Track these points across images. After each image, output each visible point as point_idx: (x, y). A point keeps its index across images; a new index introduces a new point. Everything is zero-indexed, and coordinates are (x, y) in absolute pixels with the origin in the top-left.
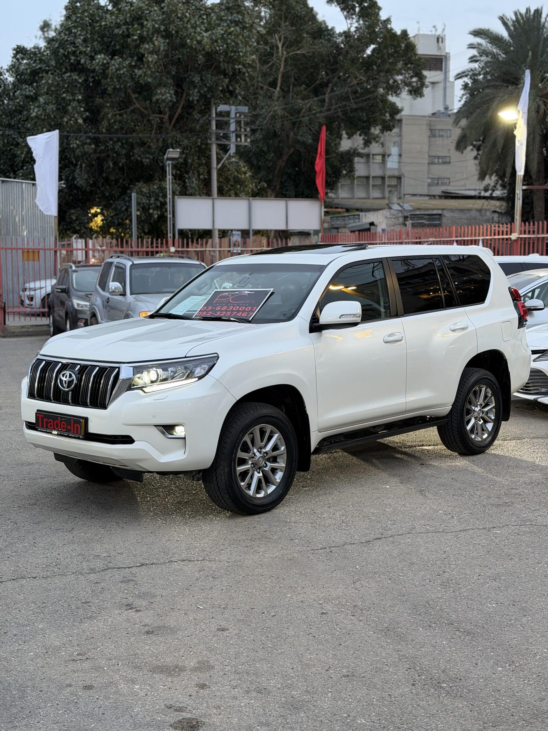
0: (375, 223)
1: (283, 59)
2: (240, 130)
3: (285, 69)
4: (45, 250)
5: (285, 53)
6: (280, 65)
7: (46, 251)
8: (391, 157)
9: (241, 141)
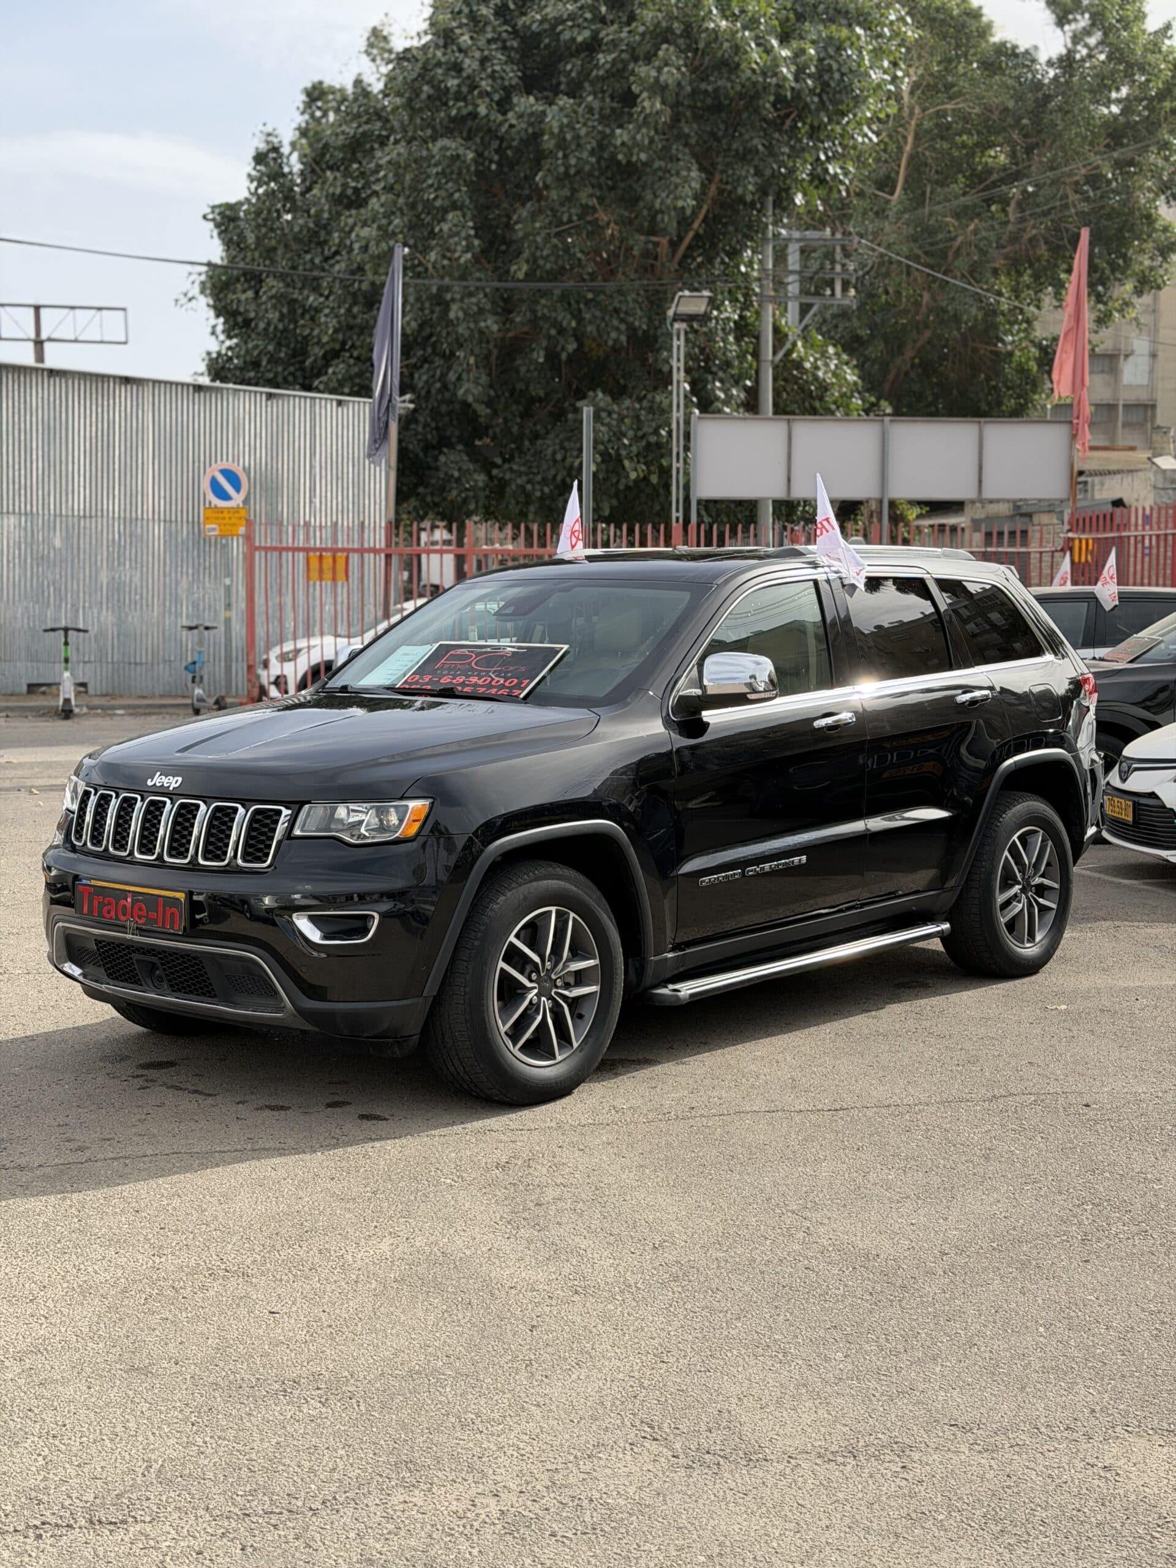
0: (1126, 500)
1: (913, 123)
2: (833, 269)
3: (915, 145)
4: (362, 551)
5: (917, 110)
6: (905, 138)
7: (366, 555)
8: (1131, 359)
9: (833, 294)
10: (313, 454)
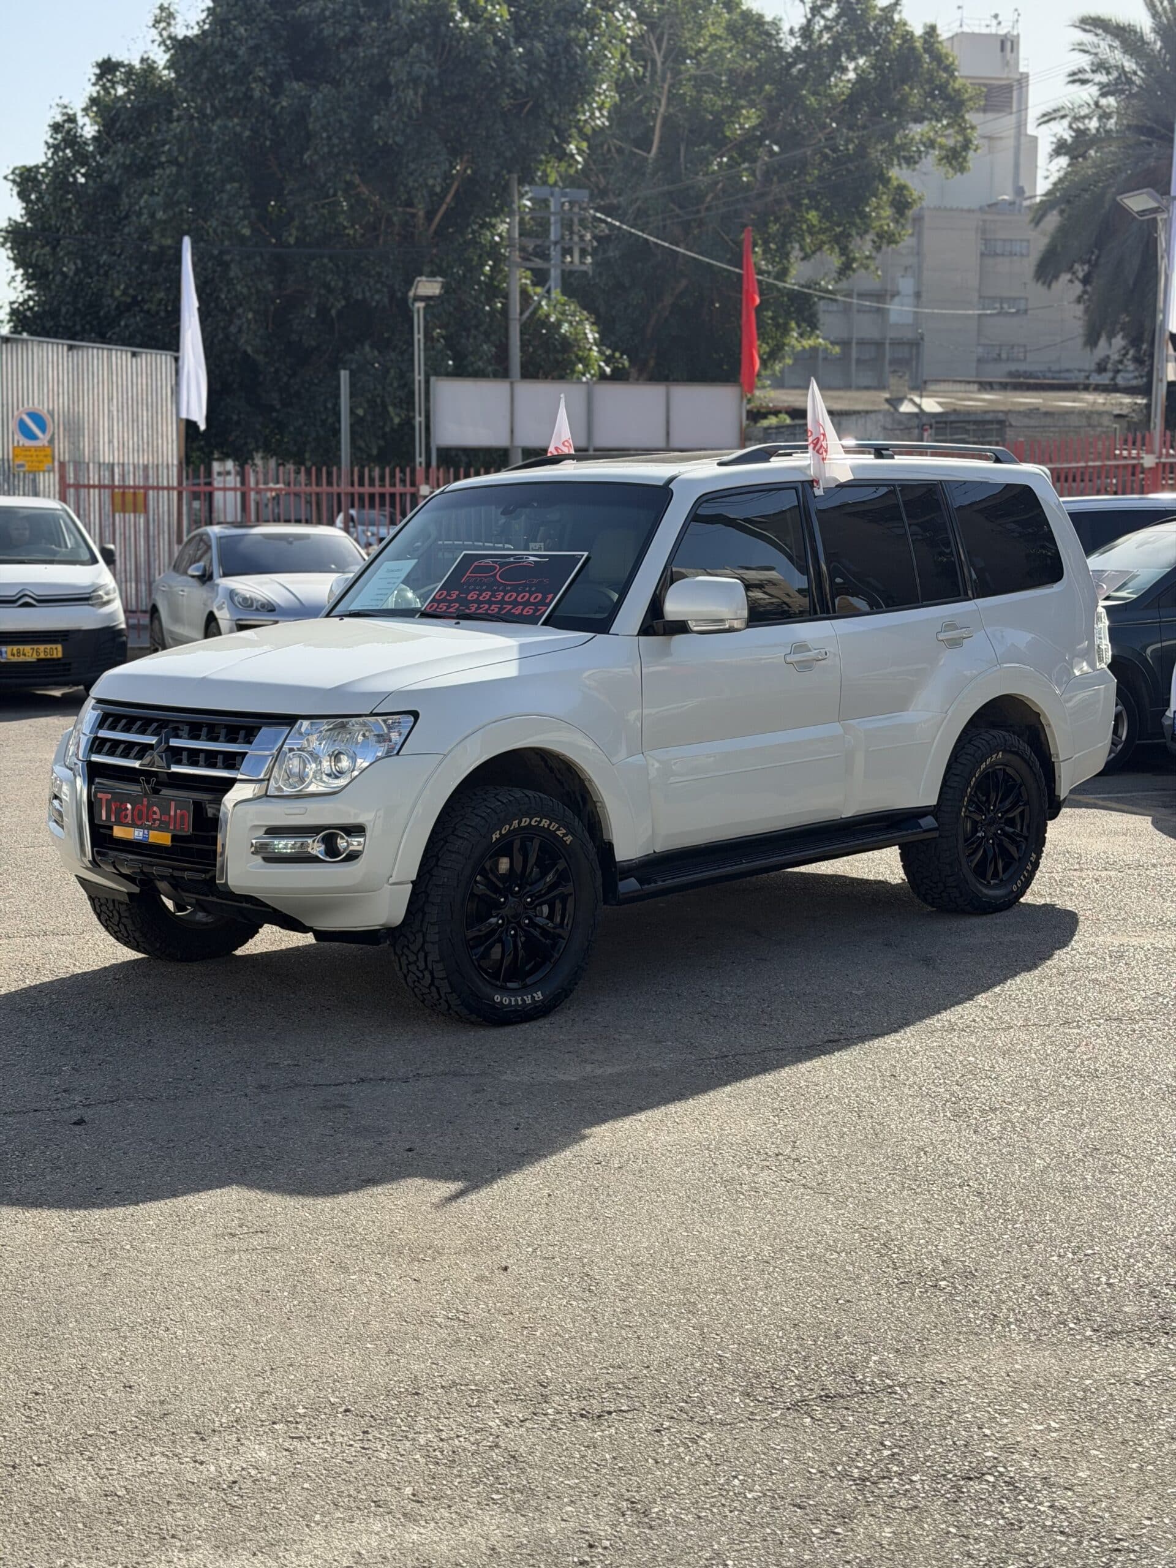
1: (666, 86)
2: (571, 239)
3: (669, 108)
4: (158, 489)
5: (669, 75)
6: (659, 100)
7: (162, 491)
8: (897, 299)
9: (572, 261)
10: (110, 400)
